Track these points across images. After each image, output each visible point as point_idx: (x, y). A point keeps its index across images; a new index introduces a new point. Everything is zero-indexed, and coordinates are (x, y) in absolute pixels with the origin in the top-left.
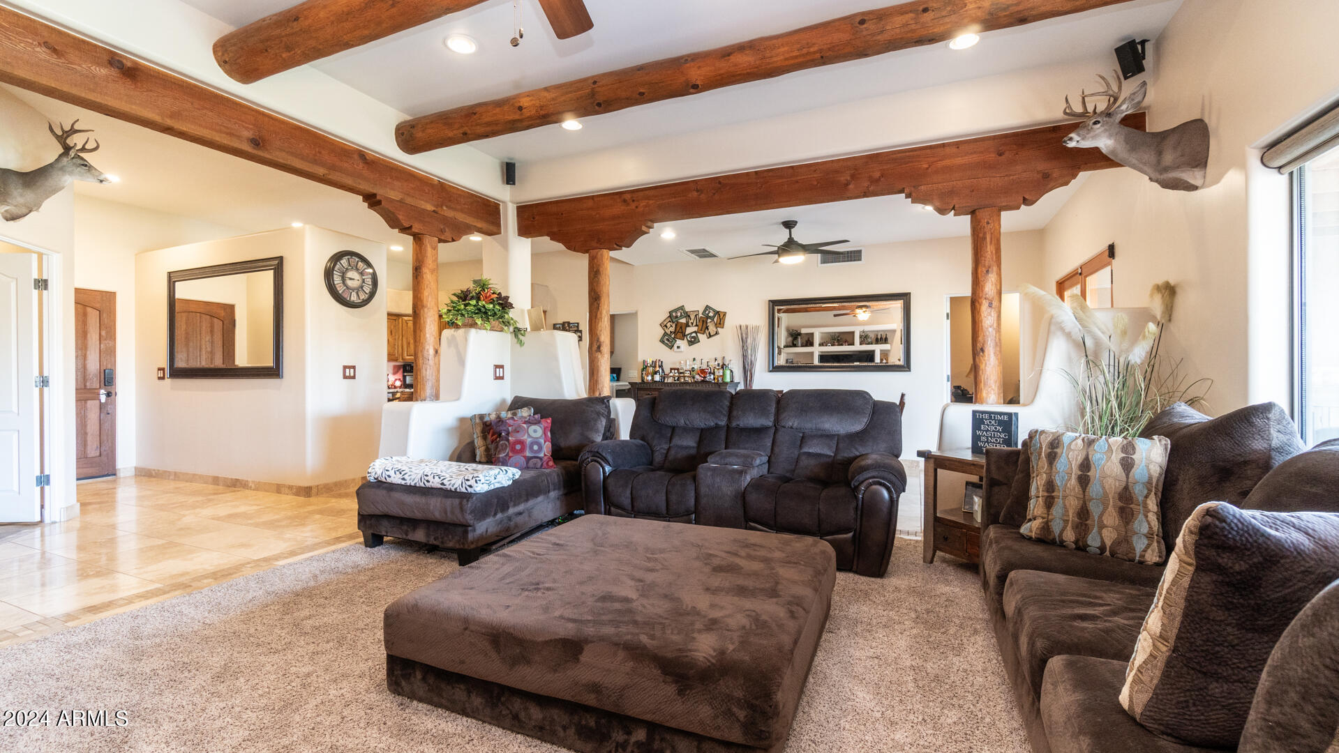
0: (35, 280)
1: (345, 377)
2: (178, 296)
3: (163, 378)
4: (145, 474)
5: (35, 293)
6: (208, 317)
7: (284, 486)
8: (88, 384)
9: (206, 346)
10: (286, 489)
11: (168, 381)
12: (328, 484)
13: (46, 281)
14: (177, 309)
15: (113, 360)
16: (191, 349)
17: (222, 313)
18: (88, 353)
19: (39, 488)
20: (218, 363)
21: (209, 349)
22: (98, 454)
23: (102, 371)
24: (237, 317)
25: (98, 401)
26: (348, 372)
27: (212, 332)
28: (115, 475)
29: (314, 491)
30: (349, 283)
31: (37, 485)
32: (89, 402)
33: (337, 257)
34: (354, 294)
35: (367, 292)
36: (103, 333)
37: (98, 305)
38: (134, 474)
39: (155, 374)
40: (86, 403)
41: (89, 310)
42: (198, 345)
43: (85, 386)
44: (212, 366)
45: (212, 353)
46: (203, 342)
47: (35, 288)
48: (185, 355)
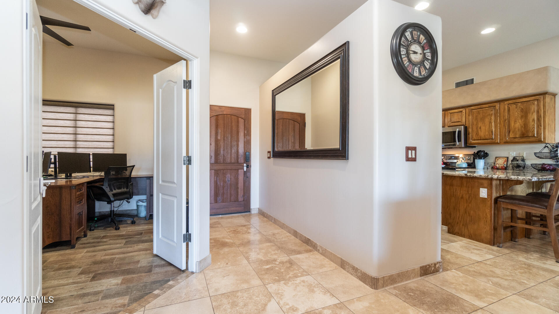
0: (184, 81)
1: (408, 159)
2: (278, 109)
3: (269, 158)
4: (262, 213)
5: (184, 91)
6: (293, 122)
7: (348, 264)
8: (239, 160)
9: (291, 140)
10: (350, 269)
11: (272, 159)
12: (392, 275)
13: (190, 82)
14: (277, 117)
15: (250, 146)
16: (284, 141)
17: (299, 119)
18: (239, 143)
19: (185, 243)
20: (297, 148)
21: (293, 141)
22: (243, 200)
23: (245, 153)
24: (306, 121)
25: (243, 170)
26: (411, 154)
27: (294, 130)
28: (250, 212)
29: (381, 282)
30: (413, 57)
31: (184, 242)
32: (239, 170)
33: (401, 32)
34: (416, 69)
35: (428, 67)
36: (246, 132)
37: (243, 116)
38: (258, 212)
39: (266, 155)
40: (238, 171)
41: (240, 119)
42: (288, 138)
43: (238, 161)
44: (294, 150)
45: (294, 143)
46: (290, 136)
47: (184, 88)
48: (282, 144)
